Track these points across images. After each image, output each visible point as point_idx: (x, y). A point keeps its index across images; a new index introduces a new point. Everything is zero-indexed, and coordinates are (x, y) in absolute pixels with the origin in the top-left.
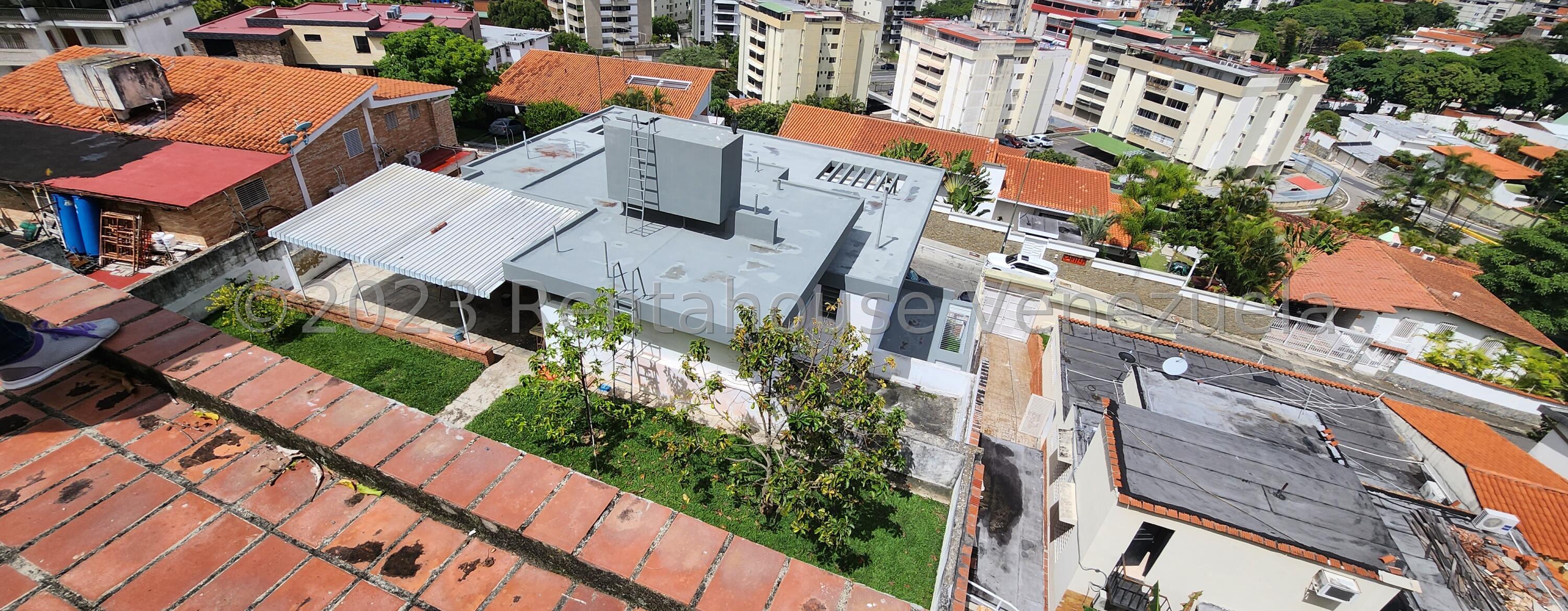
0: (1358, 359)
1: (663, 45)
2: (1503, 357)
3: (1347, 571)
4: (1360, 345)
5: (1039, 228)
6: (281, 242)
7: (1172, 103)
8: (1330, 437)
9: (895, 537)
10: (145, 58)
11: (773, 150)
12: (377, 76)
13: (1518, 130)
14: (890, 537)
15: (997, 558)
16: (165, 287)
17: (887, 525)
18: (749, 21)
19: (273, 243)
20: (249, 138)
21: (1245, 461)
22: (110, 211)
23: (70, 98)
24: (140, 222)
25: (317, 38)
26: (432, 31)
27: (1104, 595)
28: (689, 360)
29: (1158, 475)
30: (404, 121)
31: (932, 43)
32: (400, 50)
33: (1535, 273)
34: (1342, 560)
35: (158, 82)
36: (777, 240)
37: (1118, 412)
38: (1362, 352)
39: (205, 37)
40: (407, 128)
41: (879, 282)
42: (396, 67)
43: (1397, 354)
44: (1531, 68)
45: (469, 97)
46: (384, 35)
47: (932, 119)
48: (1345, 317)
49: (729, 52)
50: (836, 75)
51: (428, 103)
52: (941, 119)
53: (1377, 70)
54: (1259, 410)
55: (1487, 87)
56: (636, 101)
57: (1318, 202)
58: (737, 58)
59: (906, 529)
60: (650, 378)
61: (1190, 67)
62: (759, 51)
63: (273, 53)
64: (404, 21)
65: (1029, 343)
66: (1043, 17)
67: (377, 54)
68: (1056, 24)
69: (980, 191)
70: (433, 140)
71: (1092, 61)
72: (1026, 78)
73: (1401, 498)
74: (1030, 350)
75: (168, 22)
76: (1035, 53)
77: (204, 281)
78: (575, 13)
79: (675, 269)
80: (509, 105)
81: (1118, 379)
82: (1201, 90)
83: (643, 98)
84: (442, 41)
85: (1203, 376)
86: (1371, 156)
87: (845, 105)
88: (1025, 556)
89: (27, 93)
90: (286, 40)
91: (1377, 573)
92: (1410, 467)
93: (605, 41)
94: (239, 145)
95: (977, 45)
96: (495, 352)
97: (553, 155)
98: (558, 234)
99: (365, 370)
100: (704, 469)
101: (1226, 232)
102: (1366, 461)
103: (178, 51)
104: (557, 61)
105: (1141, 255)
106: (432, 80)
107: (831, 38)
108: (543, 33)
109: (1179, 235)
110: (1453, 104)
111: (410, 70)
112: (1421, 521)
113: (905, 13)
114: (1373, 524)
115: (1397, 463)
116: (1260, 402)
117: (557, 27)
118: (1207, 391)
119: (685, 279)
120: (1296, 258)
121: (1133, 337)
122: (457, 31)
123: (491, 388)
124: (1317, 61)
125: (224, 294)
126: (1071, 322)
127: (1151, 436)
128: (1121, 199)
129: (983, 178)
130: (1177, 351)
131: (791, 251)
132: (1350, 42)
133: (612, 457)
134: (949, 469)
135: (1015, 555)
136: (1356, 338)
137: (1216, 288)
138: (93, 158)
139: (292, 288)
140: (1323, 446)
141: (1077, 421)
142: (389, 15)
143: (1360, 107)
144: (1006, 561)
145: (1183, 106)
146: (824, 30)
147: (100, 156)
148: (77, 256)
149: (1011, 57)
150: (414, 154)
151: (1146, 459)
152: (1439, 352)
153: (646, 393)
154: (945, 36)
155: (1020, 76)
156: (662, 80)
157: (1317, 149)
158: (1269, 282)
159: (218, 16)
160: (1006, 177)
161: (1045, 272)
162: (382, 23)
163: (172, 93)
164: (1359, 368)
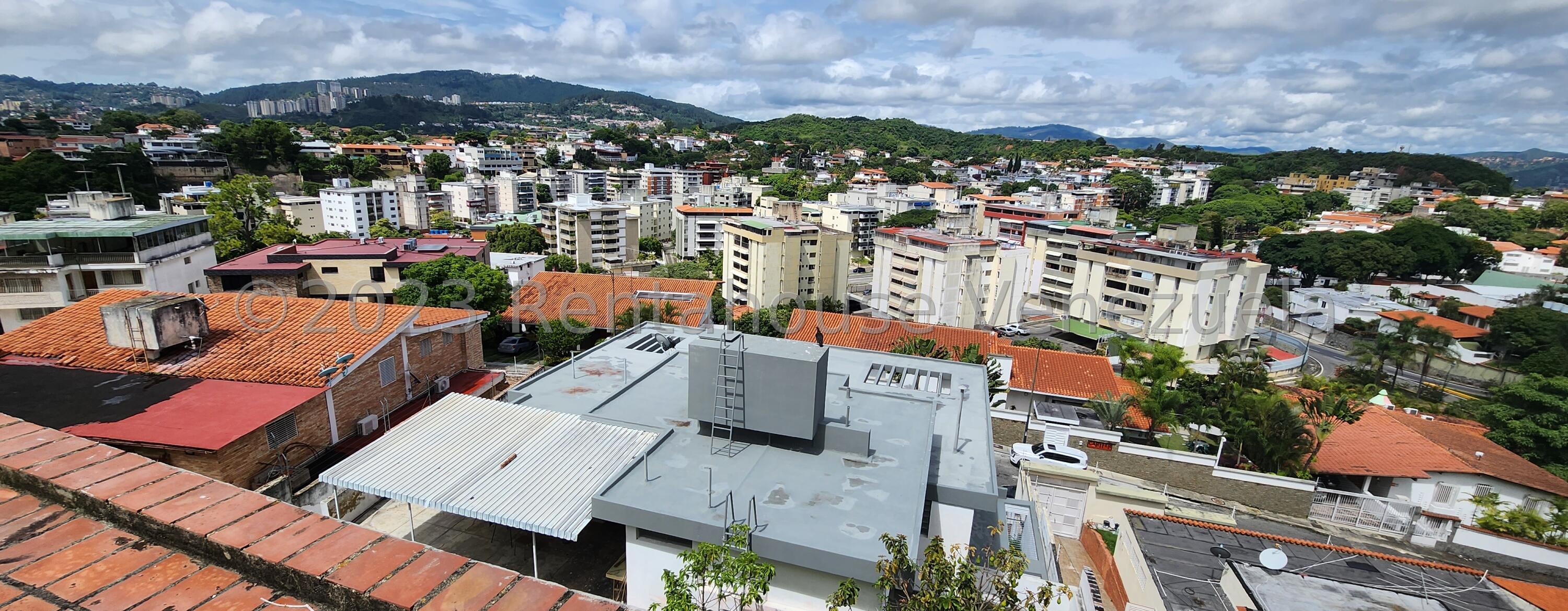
0: (1411, 529)
1: (648, 261)
2: (1556, 516)
4: (1406, 514)
5: (1057, 415)
7: (1134, 289)
10: (190, 298)
13: (1448, 293)
18: (732, 238)
19: (309, 486)
20: (285, 373)
23: (102, 340)
25: (334, 270)
26: (451, 260)
30: (437, 346)
31: (904, 249)
33: (1542, 426)
35: (198, 320)
36: (869, 453)
38: (1412, 522)
39: (224, 274)
40: (439, 353)
41: (973, 489)
43: (1449, 521)
44: (1435, 239)
46: (400, 266)
48: (1381, 485)
49: (713, 264)
50: (816, 280)
51: (459, 329)
53: (1303, 249)
55: (1405, 257)
57: (1295, 371)
58: (721, 269)
61: (1143, 257)
62: (743, 262)
64: (420, 252)
65: (1083, 539)
66: (996, 222)
67: (392, 282)
68: (1008, 227)
70: (462, 363)
71: (1049, 257)
72: (994, 274)
74: (1088, 547)
75: (187, 261)
76: (999, 252)
78: (568, 238)
79: (776, 492)
81: (1212, 577)
82: (1158, 276)
84: (462, 268)
86: (1325, 323)
89: (54, 337)
90: (304, 273)
93: (595, 261)
94: (276, 379)
95: (946, 248)
97: (598, 373)
101: (1239, 408)
104: (565, 281)
105: (1160, 436)
107: (809, 248)
108: (538, 256)
109: (1198, 413)
110: (1380, 275)
113: (869, 224)
117: (550, 250)
118: (1315, 585)
119: (790, 503)
120: (1319, 429)
121: (1207, 526)
122: (472, 259)
124: (1245, 245)
126: (1139, 515)
128: (1124, 381)
129: (995, 369)
130: (1261, 541)
131: (887, 463)
132: (1267, 228)
136: (1397, 507)
137: (1247, 466)
138: (116, 400)
142: (406, 247)
143: (1297, 282)
145: (1145, 291)
146: (802, 242)
147: (123, 399)
149: (978, 256)
150: (443, 380)
152: (1491, 516)
154: (915, 242)
155: (988, 273)
157: (1276, 323)
158: (1299, 456)
159: (234, 254)
160: (1014, 367)
161: (1075, 461)
162: (399, 254)
163: (209, 330)
164: (1415, 540)
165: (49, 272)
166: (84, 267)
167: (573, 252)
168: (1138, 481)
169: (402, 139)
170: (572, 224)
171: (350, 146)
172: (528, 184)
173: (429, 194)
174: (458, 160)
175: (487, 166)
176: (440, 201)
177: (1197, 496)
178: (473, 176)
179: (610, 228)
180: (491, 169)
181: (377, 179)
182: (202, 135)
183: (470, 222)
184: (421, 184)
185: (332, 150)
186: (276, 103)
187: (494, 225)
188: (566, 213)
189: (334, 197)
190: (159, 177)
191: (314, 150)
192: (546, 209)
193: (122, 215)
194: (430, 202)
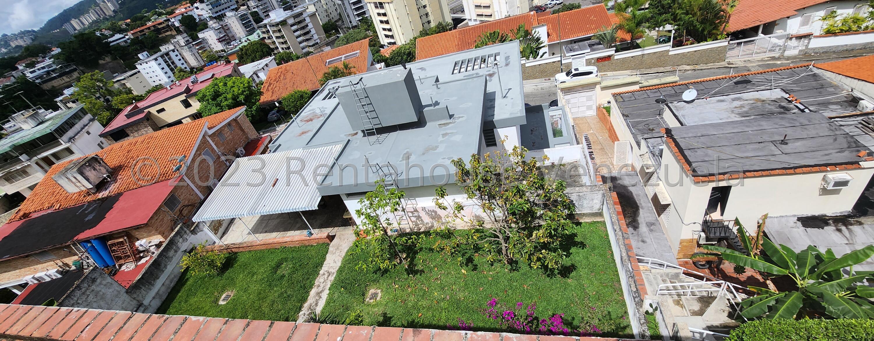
0: (785, 48)
1: (333, 37)
2: (871, 13)
3: (841, 170)
4: (783, 40)
5: (577, 50)
6: (199, 222)
8: (794, 99)
9: (583, 249)
10: (91, 157)
11: (422, 69)
12: (202, 117)
14: (580, 250)
15: (636, 238)
16: (156, 268)
17: (575, 244)
18: (373, 5)
19: (196, 224)
21: (756, 132)
22: (111, 240)
23: (65, 192)
24: (127, 240)
25: (163, 110)
26: (218, 81)
27: (703, 235)
28: (438, 200)
29: (710, 159)
30: (227, 134)
32: (207, 98)
34: (835, 165)
35: (102, 166)
36: (451, 116)
37: (673, 133)
38: (786, 44)
39: (110, 133)
40: (231, 137)
41: (513, 116)
42: (209, 108)
43: (808, 36)
45: (251, 108)
46: (195, 94)
47: (491, 15)
48: (769, 28)
49: (369, 26)
50: (430, 14)
51: (235, 120)
52: (496, 13)
54: (747, 100)
56: (336, 74)
58: (374, 27)
59: (587, 242)
60: (416, 216)
62: (384, 19)
63: (146, 127)
64: (201, 82)
65: (598, 115)
67: (196, 106)
69: (537, 44)
70: (246, 138)
73: (849, 116)
74: (600, 118)
75: (88, 133)
77: (172, 257)
78: (281, 40)
79: (405, 154)
80: (272, 102)
81: (659, 115)
83: (339, 70)
84: (225, 84)
85: (706, 94)
87: (442, 28)
88: (651, 230)
89: (44, 198)
90: (149, 117)
91: (859, 164)
92: (846, 97)
93: (303, 48)
96: (330, 234)
97: (311, 120)
98: (337, 160)
99: (271, 270)
100: (466, 253)
101: (682, 9)
102: (819, 104)
103: (100, 146)
104: (286, 70)
105: (638, 41)
106: (230, 107)
108: (270, 58)
109: (657, 21)
111: (216, 107)
112: (867, 125)
114: (844, 138)
115: (837, 98)
116: (745, 96)
117: (275, 52)
118: (713, 101)
119: (413, 157)
120: (729, 7)
121: (657, 87)
122: (230, 76)
123: (337, 254)
125: (186, 260)
126: (620, 94)
127: (697, 139)
128: (616, 15)
129: (536, 36)
130: (687, 86)
131: (461, 119)
133: (415, 265)
134: (597, 201)
135: (645, 232)
136: (779, 38)
137: (689, 42)
138: (90, 217)
139: (215, 243)
140: (792, 106)
141: (648, 147)
142: (192, 82)
144: (642, 237)
147: (93, 215)
148: (105, 269)
150: (240, 150)
151: (700, 152)
152: (831, 25)
153: (417, 225)
156: (343, 56)
158: (718, 27)
159: (110, 120)
160: (548, 30)
161: (591, 73)
162: (191, 88)
163: (111, 169)
164: (787, 53)
165: (26, 165)
166: (40, 156)
167: (289, 48)
168: (628, 72)
169: (160, 14)
170: (280, 31)
171: (135, 31)
172: (244, 15)
173: (194, 43)
174: (199, 15)
175: (217, 12)
176: (202, 45)
177: (661, 69)
178: (211, 22)
179: (302, 25)
180: (220, 13)
181: (161, 46)
182: (53, 56)
183: (225, 52)
184: (186, 39)
185: (127, 37)
186: (80, 20)
187: (238, 48)
188: (273, 26)
189: (144, 65)
190: (47, 90)
191: (118, 42)
192: (261, 27)
193: (39, 122)
194: (197, 47)
